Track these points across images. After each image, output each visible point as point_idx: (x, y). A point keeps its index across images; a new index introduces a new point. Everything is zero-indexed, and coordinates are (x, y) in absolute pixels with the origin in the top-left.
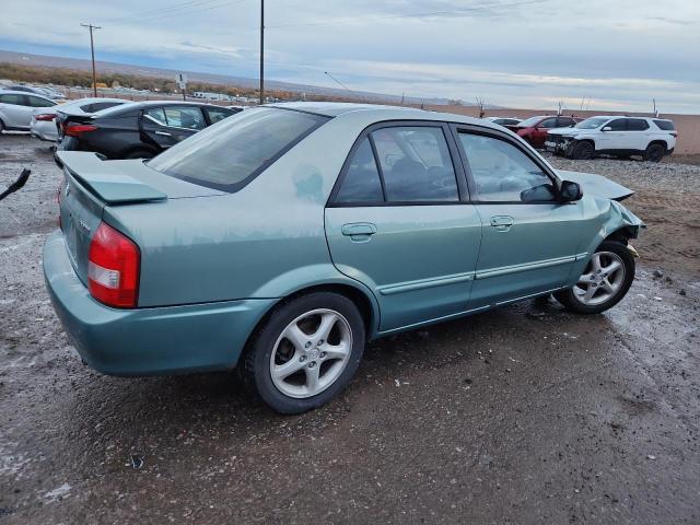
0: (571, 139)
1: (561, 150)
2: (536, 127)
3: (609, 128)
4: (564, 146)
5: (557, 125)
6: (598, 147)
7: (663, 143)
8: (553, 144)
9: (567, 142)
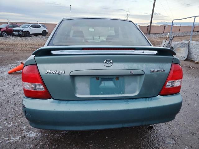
0: (22, 31)
1: (20, 34)
2: (7, 28)
3: (32, 27)
4: (21, 33)
5: (14, 27)
6: (31, 33)
7: (45, 31)
8: (17, 33)
9: (21, 32)
